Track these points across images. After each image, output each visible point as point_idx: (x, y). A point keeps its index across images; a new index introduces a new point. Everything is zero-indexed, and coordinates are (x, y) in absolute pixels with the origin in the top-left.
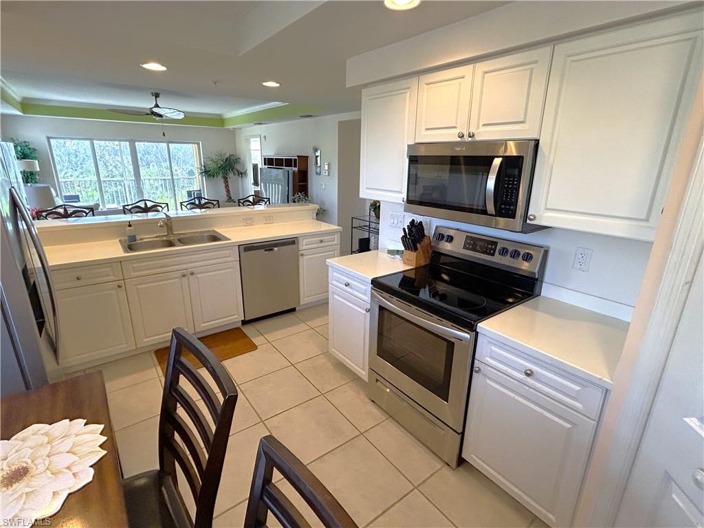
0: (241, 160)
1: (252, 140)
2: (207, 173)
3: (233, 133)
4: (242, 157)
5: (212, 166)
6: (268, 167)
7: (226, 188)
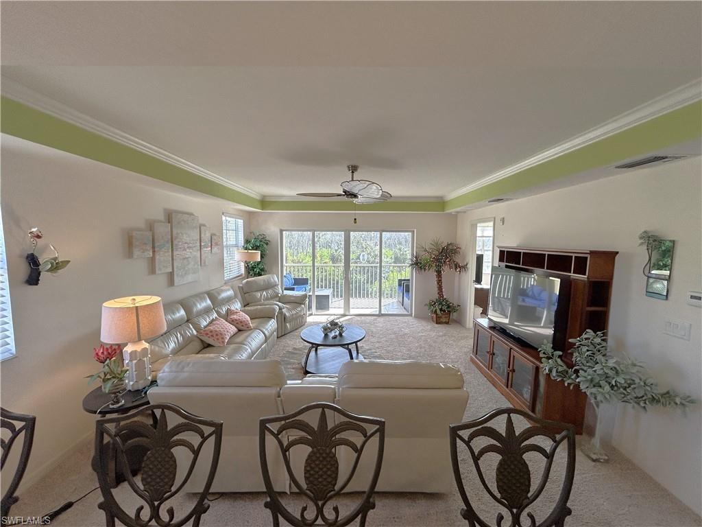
0: (461, 251)
1: (479, 225)
2: (418, 264)
3: (454, 217)
4: (463, 248)
5: (425, 257)
6: (507, 266)
7: (438, 283)
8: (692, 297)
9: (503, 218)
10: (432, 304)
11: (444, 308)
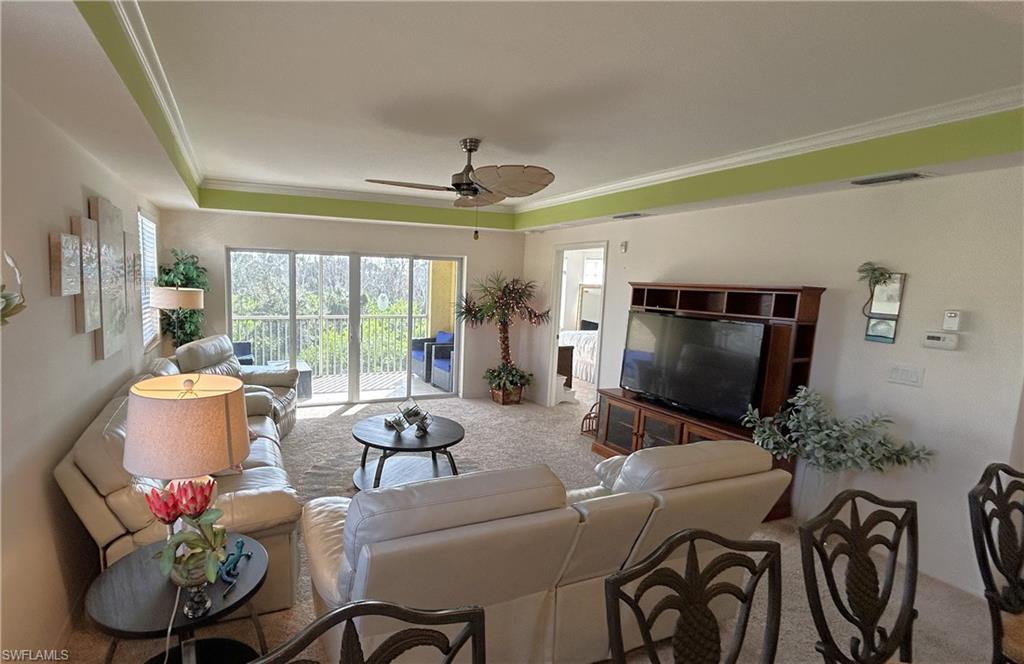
6: (647, 310)
7: (503, 342)
8: (929, 338)
9: (626, 243)
10: (493, 375)
11: (516, 379)
